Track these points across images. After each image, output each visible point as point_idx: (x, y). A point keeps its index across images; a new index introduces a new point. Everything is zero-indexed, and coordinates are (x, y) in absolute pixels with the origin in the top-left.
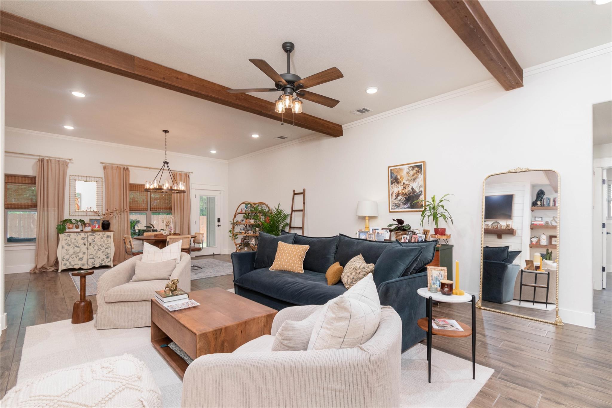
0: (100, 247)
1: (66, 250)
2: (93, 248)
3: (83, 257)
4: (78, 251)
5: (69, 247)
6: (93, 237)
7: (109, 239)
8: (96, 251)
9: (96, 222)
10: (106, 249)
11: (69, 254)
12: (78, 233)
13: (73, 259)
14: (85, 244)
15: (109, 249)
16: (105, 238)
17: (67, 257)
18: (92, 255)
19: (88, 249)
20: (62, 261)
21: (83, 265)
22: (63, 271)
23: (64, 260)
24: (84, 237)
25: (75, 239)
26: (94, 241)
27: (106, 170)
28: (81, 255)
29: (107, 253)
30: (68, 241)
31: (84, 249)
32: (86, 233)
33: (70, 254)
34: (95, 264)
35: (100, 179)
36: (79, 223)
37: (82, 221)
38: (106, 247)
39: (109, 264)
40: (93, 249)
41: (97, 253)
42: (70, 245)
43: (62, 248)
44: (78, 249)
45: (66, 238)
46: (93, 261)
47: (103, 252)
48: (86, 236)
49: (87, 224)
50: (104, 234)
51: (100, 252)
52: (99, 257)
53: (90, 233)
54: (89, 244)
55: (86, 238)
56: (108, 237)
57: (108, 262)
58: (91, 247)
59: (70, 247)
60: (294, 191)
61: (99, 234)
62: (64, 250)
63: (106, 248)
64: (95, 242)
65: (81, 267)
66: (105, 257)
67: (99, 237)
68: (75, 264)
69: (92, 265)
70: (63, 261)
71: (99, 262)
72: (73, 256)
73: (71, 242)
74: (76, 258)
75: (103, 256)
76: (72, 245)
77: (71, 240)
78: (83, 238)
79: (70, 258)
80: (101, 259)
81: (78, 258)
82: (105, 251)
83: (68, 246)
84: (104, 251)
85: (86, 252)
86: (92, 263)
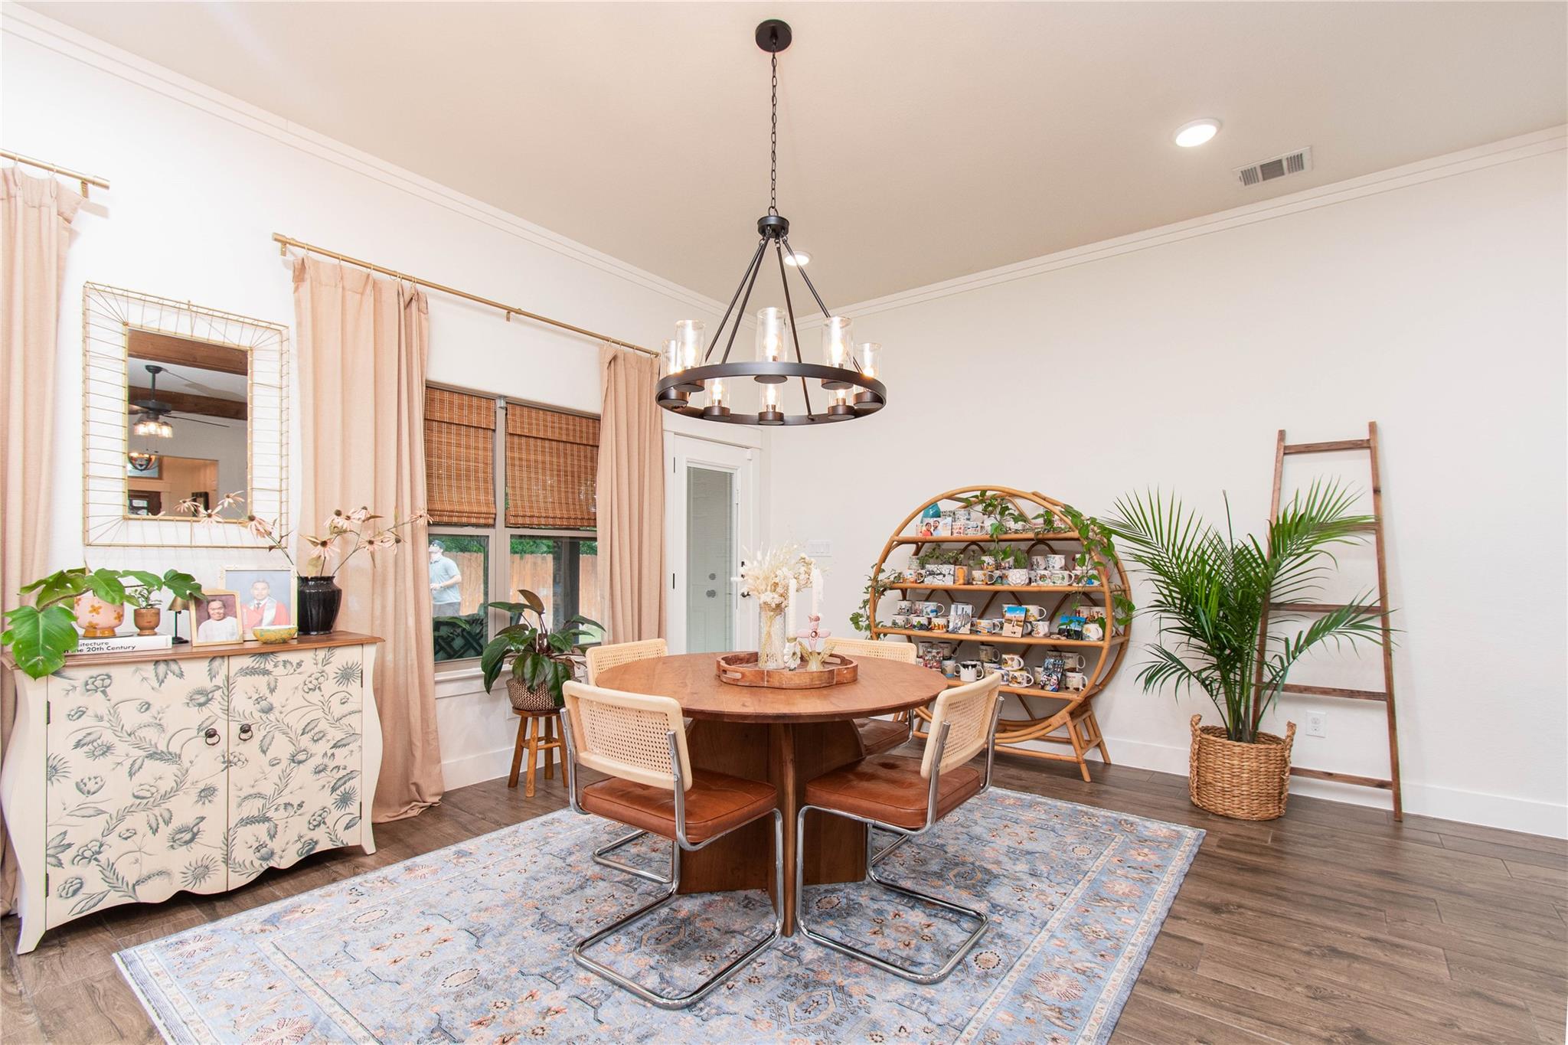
0: (305, 741)
1: (80, 787)
2: (264, 752)
3: (203, 818)
4: (166, 785)
5: (102, 766)
6: (261, 681)
7: (354, 687)
8: (278, 769)
9: (260, 586)
10: (336, 751)
11: (103, 812)
12: (162, 667)
13: (129, 845)
14: (211, 734)
15: (353, 746)
16: (330, 686)
17: (85, 833)
18: (259, 795)
19: (228, 763)
20: (51, 870)
21: (202, 871)
22: (56, 937)
23: (66, 857)
24: (209, 685)
25: (148, 706)
26: (269, 709)
27: (306, 287)
28: (184, 809)
29: (342, 773)
30: (93, 722)
31: (204, 763)
32: (217, 663)
33: (112, 808)
34: (277, 850)
35: (268, 333)
36: (164, 596)
37: (180, 581)
38: (339, 735)
39: (350, 839)
40: (264, 760)
41: (285, 778)
42: (108, 749)
43: (49, 779)
44: (168, 770)
45: (78, 699)
46: (265, 838)
47: (319, 771)
48: (219, 680)
49: (215, 597)
50: (326, 662)
51: (303, 774)
52: (300, 806)
53: (247, 662)
54: (235, 728)
55: (218, 694)
56: (347, 675)
57: (347, 827)
58: (251, 748)
59: (109, 759)
60: (1282, 434)
61: (299, 665)
62: (65, 791)
63: (335, 746)
64: (272, 717)
65: (188, 889)
66: (329, 800)
67: (298, 680)
68: (145, 873)
69: (257, 863)
70: (60, 864)
71: (300, 837)
72: (129, 822)
73: (118, 728)
74: (155, 831)
75: (320, 798)
76: (121, 748)
77: (114, 710)
78: (201, 692)
79: (112, 839)
80: (307, 817)
81: (165, 831)
82: (331, 765)
83: (93, 755)
84: (326, 761)
85: (220, 782)
86: (258, 850)
